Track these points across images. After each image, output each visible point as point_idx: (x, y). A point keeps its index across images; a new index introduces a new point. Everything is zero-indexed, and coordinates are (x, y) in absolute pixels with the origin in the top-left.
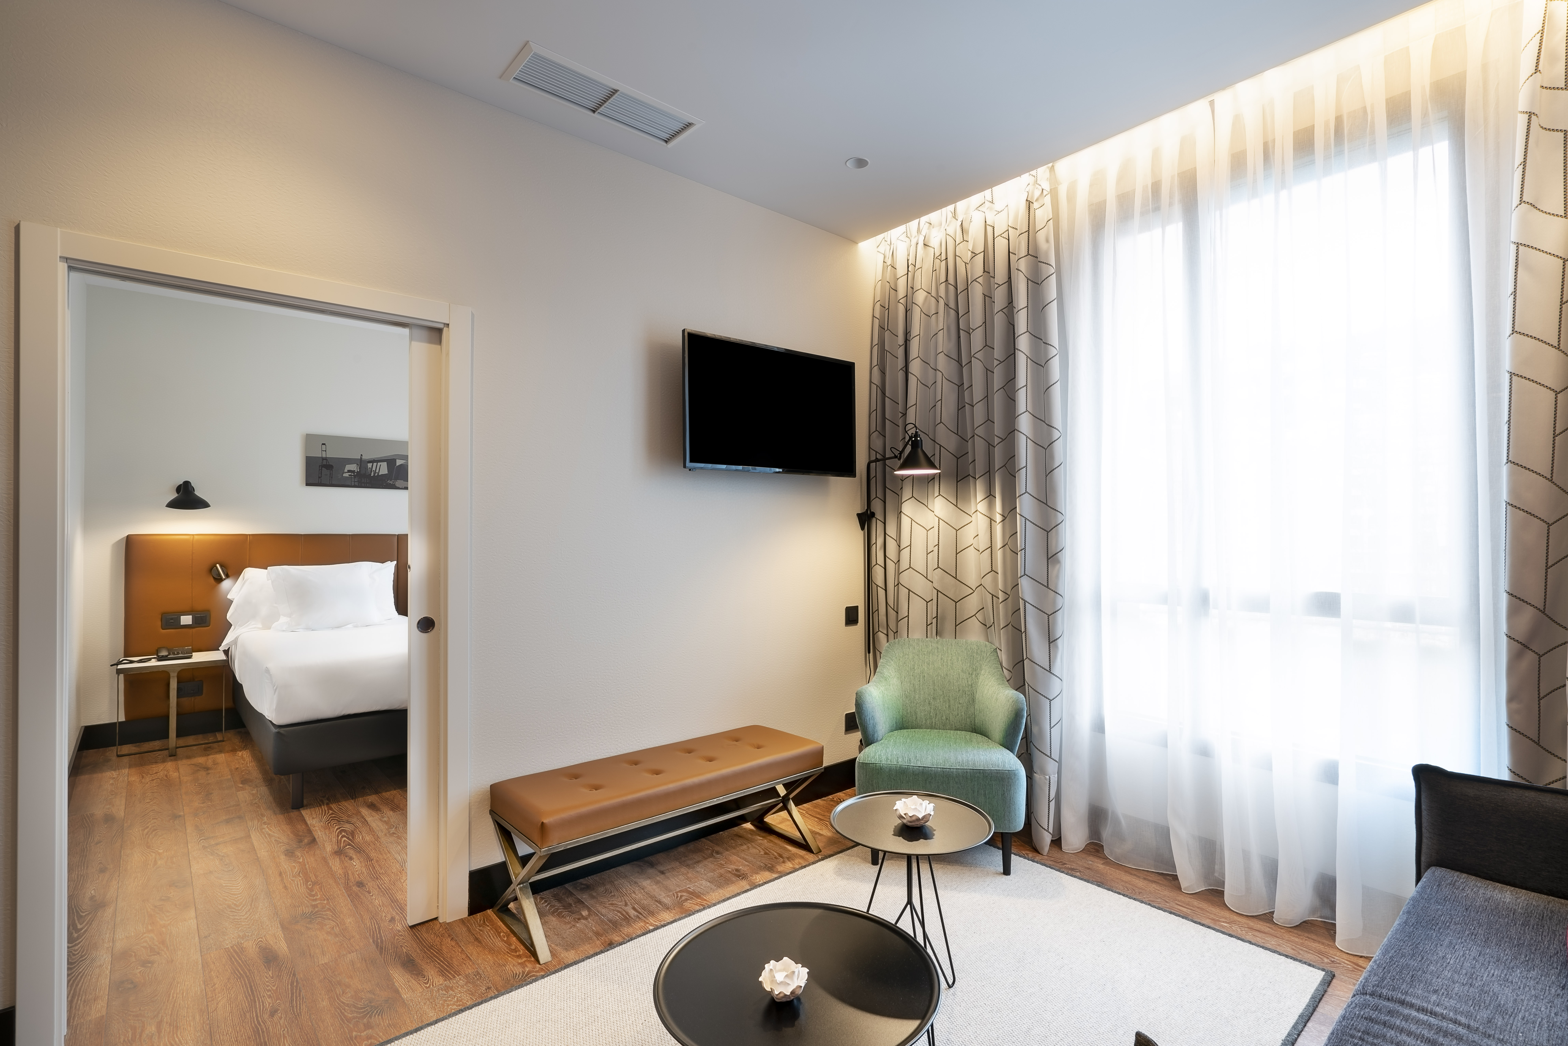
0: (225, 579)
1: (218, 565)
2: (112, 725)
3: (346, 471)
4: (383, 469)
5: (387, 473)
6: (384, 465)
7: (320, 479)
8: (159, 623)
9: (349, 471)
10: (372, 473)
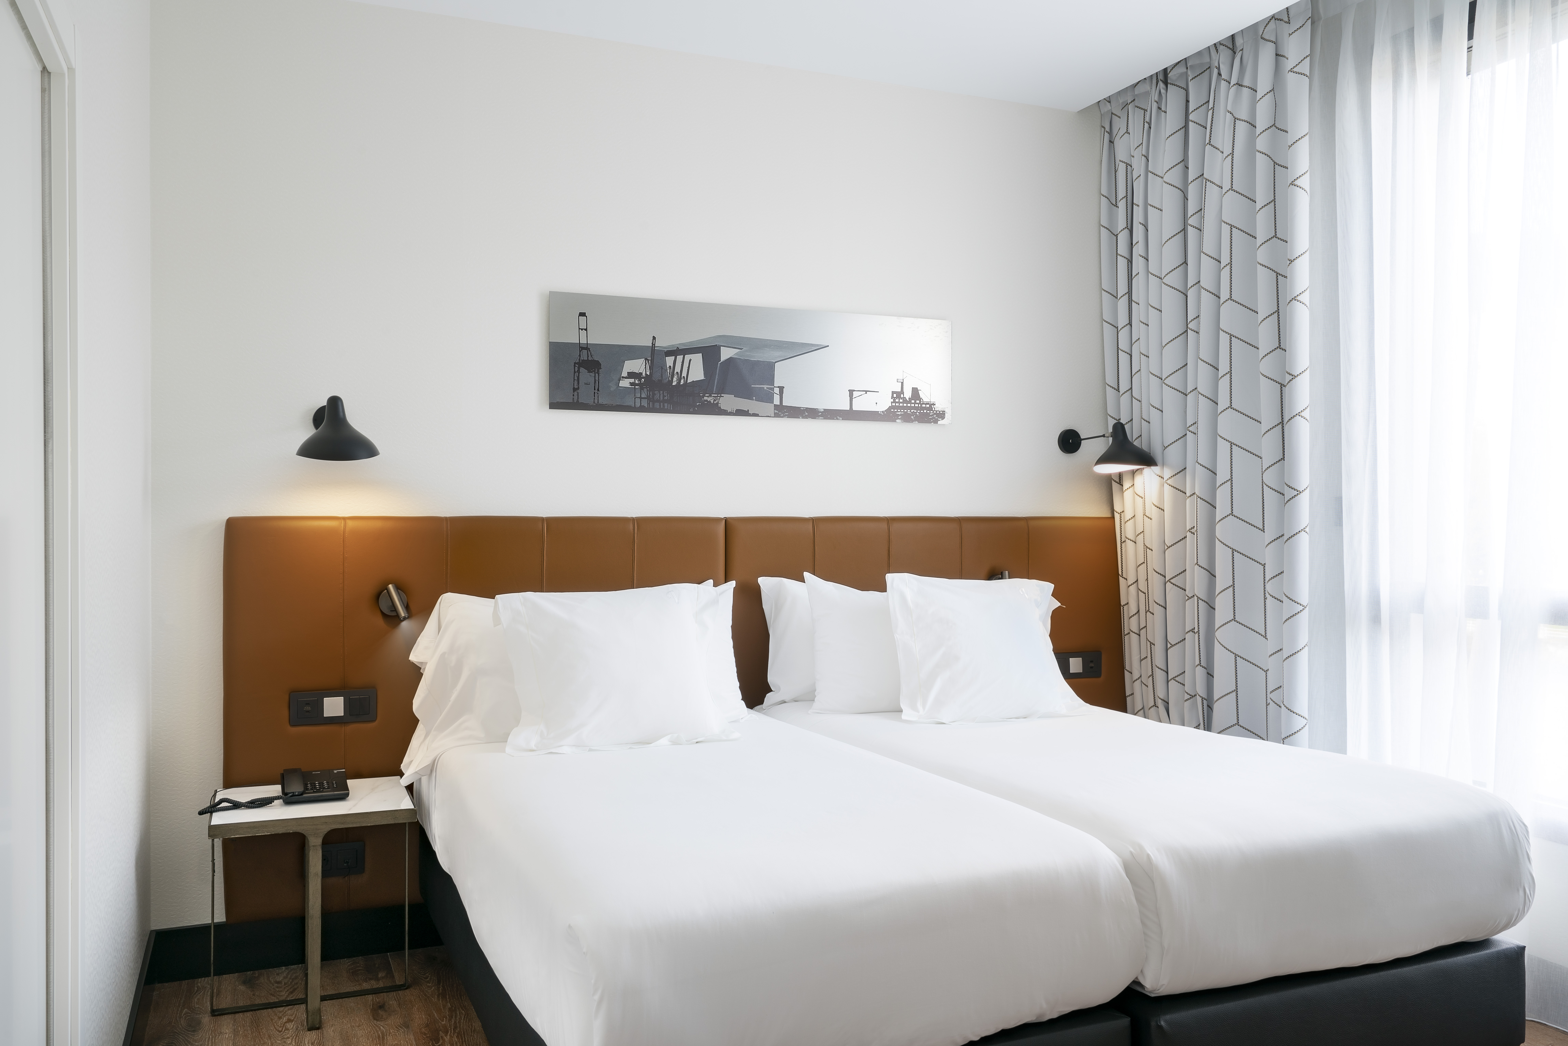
0: (405, 619)
1: (390, 586)
2: (203, 930)
3: (624, 374)
4: (695, 369)
5: (702, 377)
6: (697, 360)
7: (576, 393)
8: (285, 712)
9: (631, 375)
10: (675, 379)
